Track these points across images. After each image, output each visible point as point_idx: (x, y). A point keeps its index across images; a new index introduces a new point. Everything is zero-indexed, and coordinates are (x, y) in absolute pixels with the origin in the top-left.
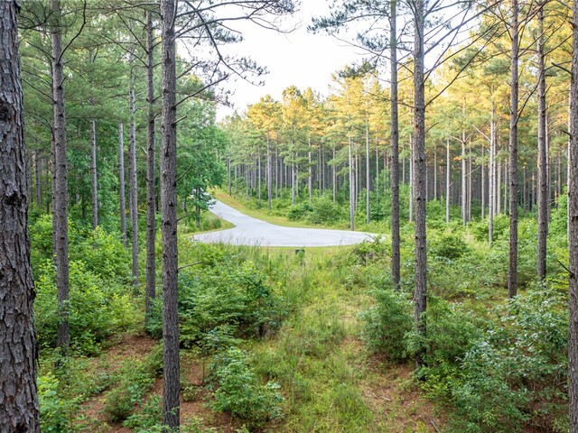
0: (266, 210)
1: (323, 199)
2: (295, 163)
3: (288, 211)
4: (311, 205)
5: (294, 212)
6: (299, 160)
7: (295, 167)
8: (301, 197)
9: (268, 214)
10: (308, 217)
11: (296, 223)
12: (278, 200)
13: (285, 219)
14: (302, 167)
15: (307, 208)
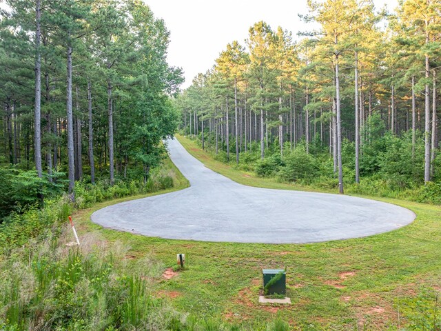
0: (233, 165)
1: (298, 151)
2: (264, 110)
3: (256, 166)
4: (283, 158)
5: (263, 166)
6: (268, 106)
7: (264, 115)
8: (271, 149)
9: (236, 169)
10: (281, 172)
11: (265, 180)
12: (247, 154)
13: (254, 174)
14: (272, 115)
15: (278, 161)
